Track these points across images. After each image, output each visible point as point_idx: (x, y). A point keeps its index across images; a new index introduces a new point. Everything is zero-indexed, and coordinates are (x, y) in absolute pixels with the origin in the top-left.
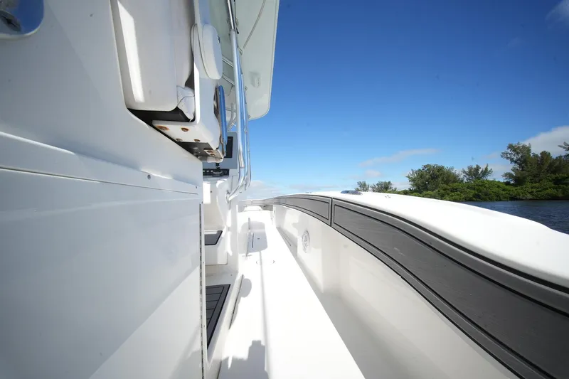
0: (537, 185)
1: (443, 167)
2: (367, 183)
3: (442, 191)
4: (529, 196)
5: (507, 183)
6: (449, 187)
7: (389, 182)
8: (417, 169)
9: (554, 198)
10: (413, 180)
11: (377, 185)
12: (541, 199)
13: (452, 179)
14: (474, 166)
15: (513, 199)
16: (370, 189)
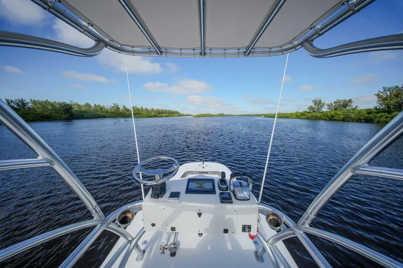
2: (323, 101)
7: (351, 100)
16: (325, 106)
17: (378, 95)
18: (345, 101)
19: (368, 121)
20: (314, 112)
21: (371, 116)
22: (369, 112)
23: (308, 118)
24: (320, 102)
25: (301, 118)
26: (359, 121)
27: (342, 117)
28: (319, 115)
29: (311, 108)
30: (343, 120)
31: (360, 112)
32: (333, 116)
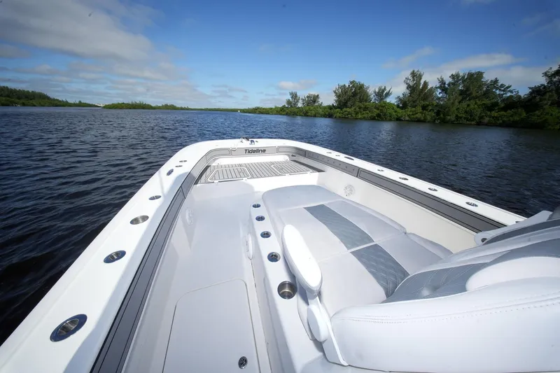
0: (414, 109)
1: (363, 85)
2: (298, 94)
3: (358, 109)
4: (407, 118)
5: (398, 106)
6: (363, 106)
7: (318, 95)
8: (342, 84)
9: (419, 121)
10: (338, 96)
11: (308, 97)
12: (412, 121)
13: (365, 98)
14: (383, 88)
15: (398, 119)
16: (300, 101)
17: (335, 92)
18: (314, 96)
19: (330, 116)
20: (291, 106)
21: (332, 111)
22: (331, 108)
23: (287, 114)
24: (296, 95)
25: (281, 114)
26: (325, 116)
27: (313, 112)
28: (296, 110)
29: (289, 102)
30: (315, 116)
31: (325, 108)
32: (307, 112)
